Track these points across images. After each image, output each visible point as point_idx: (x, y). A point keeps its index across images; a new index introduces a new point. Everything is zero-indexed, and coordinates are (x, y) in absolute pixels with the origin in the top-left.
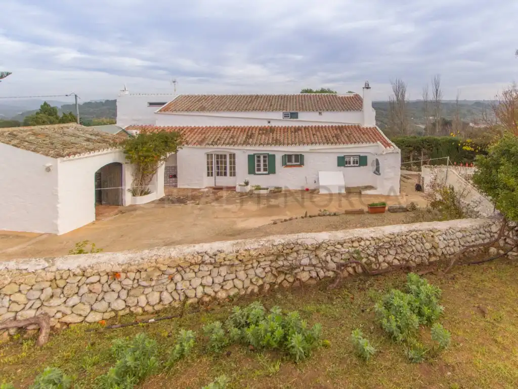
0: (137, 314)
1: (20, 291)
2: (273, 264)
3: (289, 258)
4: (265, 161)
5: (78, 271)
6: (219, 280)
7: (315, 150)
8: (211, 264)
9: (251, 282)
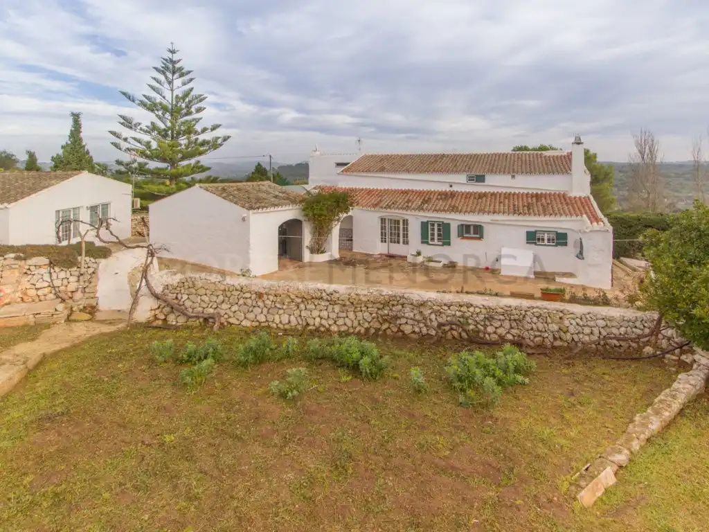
0: (272, 328)
1: (206, 294)
2: (380, 312)
3: (394, 309)
4: (439, 230)
5: (239, 288)
6: (333, 315)
7: (498, 220)
8: (328, 301)
9: (359, 324)
